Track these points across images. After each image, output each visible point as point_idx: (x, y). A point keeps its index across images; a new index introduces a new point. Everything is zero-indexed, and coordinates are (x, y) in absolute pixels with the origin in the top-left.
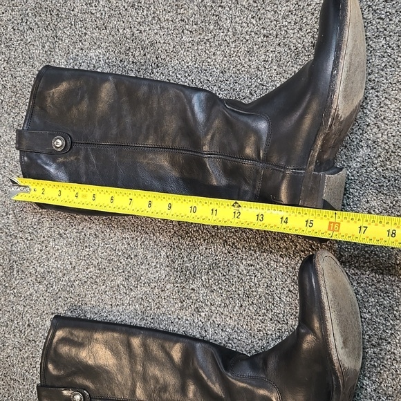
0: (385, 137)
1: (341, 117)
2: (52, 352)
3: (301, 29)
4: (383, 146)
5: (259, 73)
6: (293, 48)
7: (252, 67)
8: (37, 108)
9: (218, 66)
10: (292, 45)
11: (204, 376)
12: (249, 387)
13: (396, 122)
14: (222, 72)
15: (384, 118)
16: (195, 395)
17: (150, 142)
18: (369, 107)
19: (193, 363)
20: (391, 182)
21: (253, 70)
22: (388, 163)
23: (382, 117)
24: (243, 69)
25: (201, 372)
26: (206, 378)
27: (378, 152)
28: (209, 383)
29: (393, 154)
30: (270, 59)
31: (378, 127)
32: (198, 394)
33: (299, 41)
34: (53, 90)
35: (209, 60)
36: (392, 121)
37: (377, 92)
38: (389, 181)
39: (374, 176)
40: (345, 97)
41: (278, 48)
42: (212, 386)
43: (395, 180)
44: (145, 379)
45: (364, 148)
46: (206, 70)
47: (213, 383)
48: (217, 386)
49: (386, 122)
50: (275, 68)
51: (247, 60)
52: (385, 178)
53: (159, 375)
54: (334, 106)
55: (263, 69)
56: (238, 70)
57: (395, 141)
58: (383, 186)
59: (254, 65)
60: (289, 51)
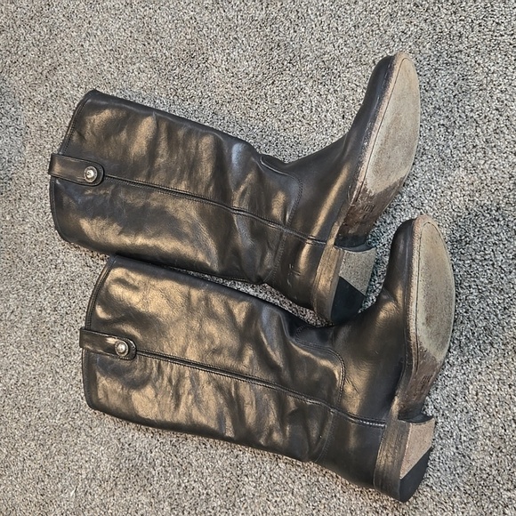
0: (487, 166)
1: (370, 192)
2: (103, 292)
3: (455, 13)
4: (480, 174)
5: (392, 43)
6: (438, 30)
7: (388, 33)
8: (75, 134)
9: (353, 18)
10: (439, 26)
11: (265, 340)
12: (312, 356)
13: (505, 155)
14: (355, 26)
15: (495, 146)
16: (251, 361)
17: (182, 187)
18: (485, 128)
19: (256, 325)
20: (471, 216)
21: (387, 38)
22: (477, 195)
23: (493, 145)
24: (377, 32)
25: (263, 335)
26: (266, 343)
27: (472, 179)
28: (269, 349)
29: (486, 187)
30: (409, 33)
31: (485, 153)
32: (255, 361)
33: (448, 24)
34: (95, 116)
35: (348, 8)
36: (501, 152)
37: (501, 115)
38: (469, 214)
39: (457, 203)
40: (376, 172)
41: (423, 25)
42: (272, 353)
43: (476, 215)
44: (200, 338)
45: (461, 169)
46: (339, 17)
47: (273, 350)
48: (278, 353)
49: (495, 151)
50: (410, 44)
51: (386, 23)
52: (467, 209)
53: (216, 335)
54: (361, 179)
55: (398, 40)
56: (372, 31)
57: (495, 174)
58: (461, 216)
59: (391, 31)
60: (432, 32)
